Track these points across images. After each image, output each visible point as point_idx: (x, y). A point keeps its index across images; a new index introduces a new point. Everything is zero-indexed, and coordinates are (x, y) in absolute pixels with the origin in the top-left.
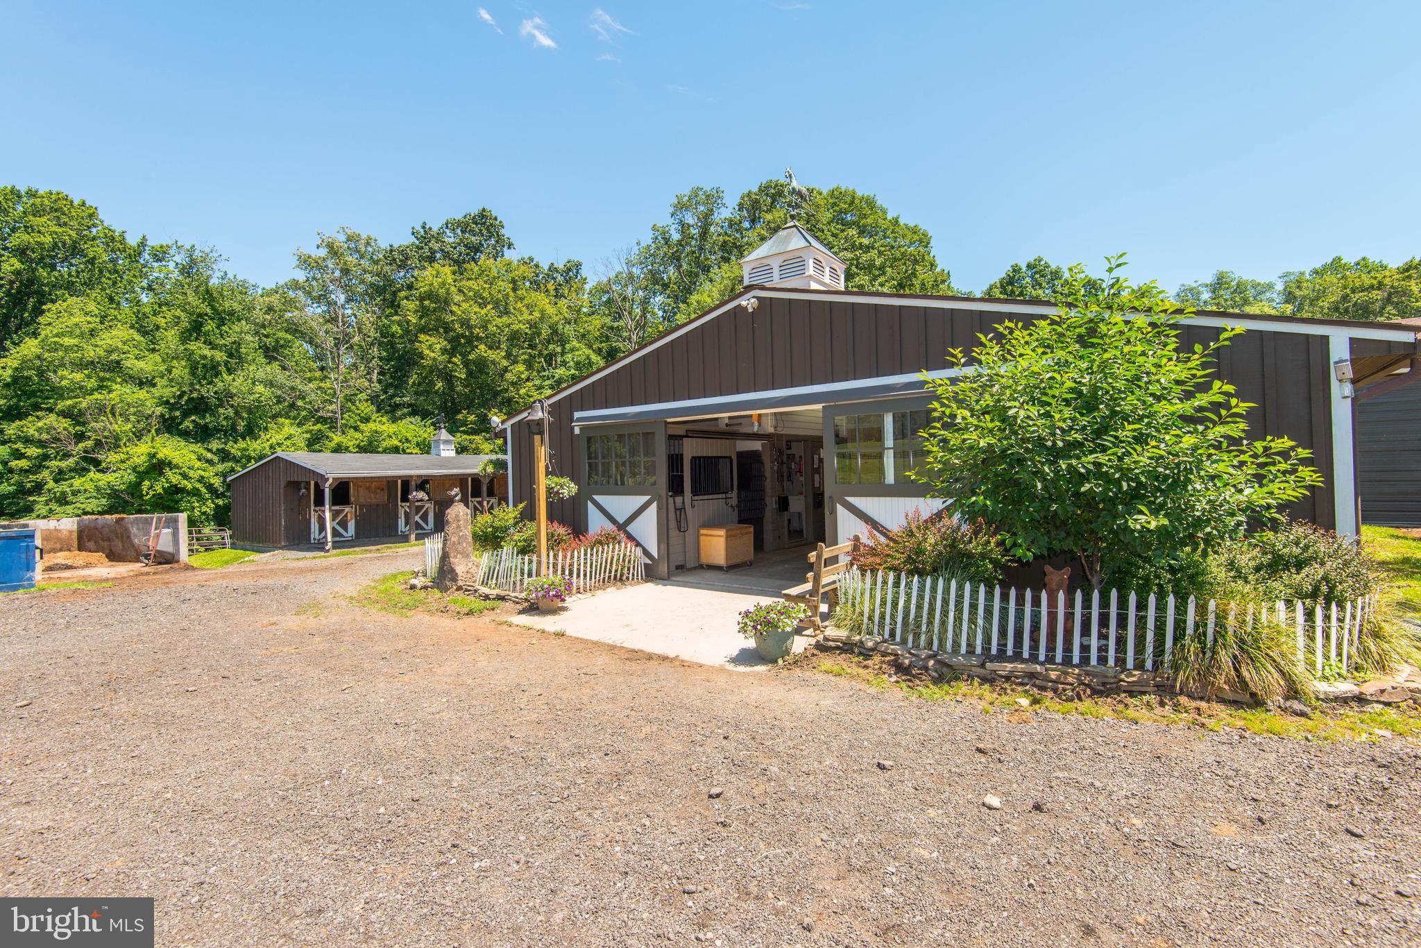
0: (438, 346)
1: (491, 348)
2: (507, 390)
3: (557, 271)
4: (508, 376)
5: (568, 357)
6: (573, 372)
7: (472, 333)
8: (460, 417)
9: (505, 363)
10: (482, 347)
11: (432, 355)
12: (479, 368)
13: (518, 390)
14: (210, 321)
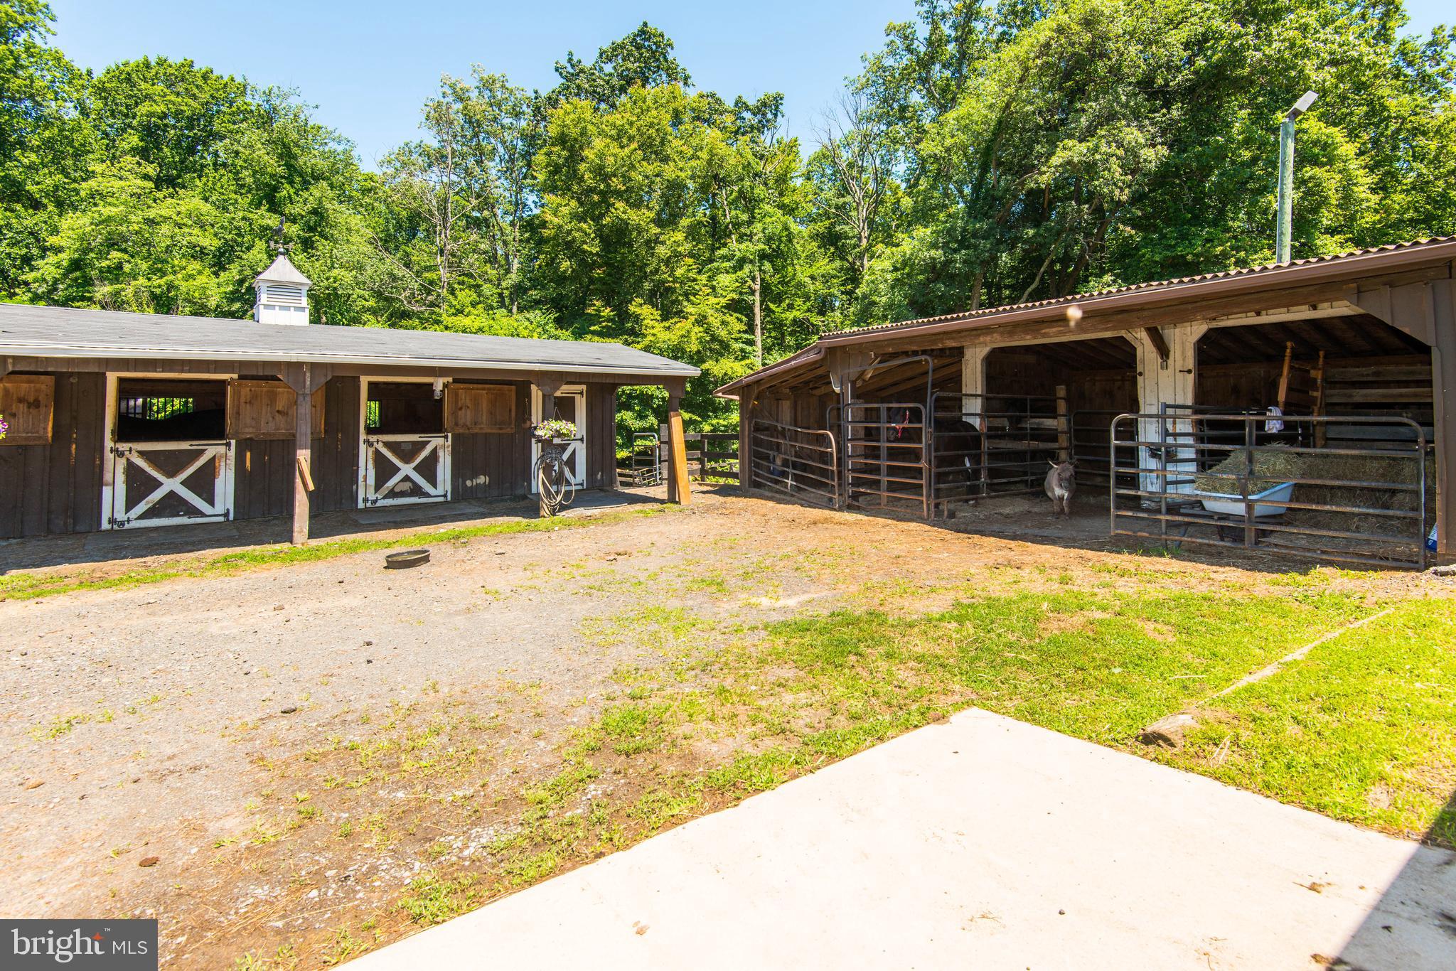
0: (565, 210)
1: (632, 206)
2: (657, 271)
3: (747, 108)
4: (662, 251)
5: (758, 226)
6: (762, 246)
7: (608, 186)
8: (590, 311)
9: (655, 230)
10: (620, 205)
11: (556, 221)
12: (616, 238)
13: (673, 270)
14: (286, 185)
